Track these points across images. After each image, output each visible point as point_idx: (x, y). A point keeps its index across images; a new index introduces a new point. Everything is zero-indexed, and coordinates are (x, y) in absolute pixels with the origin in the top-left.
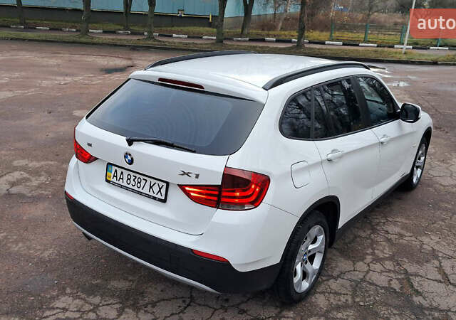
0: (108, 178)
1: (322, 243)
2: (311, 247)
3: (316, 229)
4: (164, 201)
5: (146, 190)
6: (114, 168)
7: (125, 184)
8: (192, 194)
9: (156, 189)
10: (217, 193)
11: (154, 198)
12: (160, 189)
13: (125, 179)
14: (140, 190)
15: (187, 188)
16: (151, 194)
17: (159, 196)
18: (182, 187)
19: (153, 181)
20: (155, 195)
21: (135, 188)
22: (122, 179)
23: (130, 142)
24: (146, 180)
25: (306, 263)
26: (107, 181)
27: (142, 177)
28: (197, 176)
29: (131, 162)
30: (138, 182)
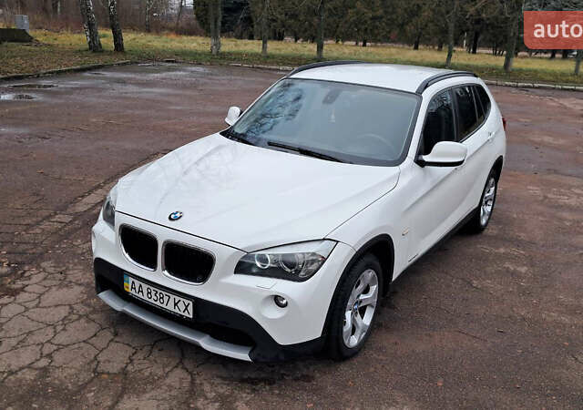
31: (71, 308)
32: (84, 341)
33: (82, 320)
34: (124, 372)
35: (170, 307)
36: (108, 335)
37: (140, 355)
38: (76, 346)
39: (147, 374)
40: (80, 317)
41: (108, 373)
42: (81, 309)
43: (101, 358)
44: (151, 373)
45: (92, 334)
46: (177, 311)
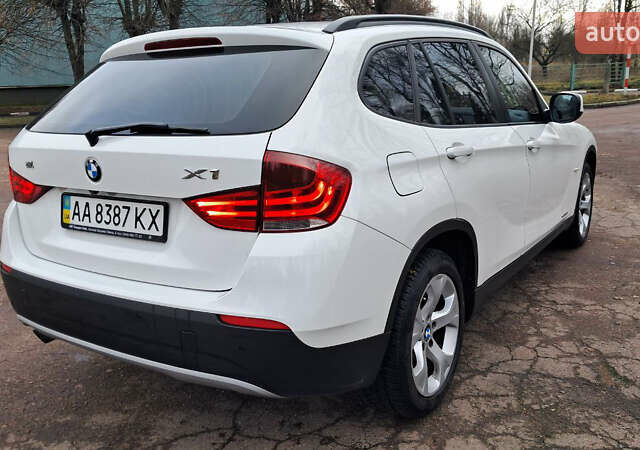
0: (65, 221)
1: (453, 309)
2: (436, 316)
3: (440, 282)
4: (163, 239)
5: (130, 227)
6: (73, 199)
7: (94, 224)
8: (211, 213)
9: (146, 219)
10: (254, 203)
11: (145, 238)
12: (154, 218)
13: (93, 213)
14: (119, 228)
15: (201, 204)
16: (139, 230)
17: (153, 232)
18: (190, 202)
19: (141, 207)
20: (146, 232)
21: (111, 226)
22: (89, 215)
23: (93, 138)
24: (128, 208)
25: (431, 344)
26: (65, 226)
27: (121, 204)
28: (215, 175)
29: (97, 177)
30: (116, 215)
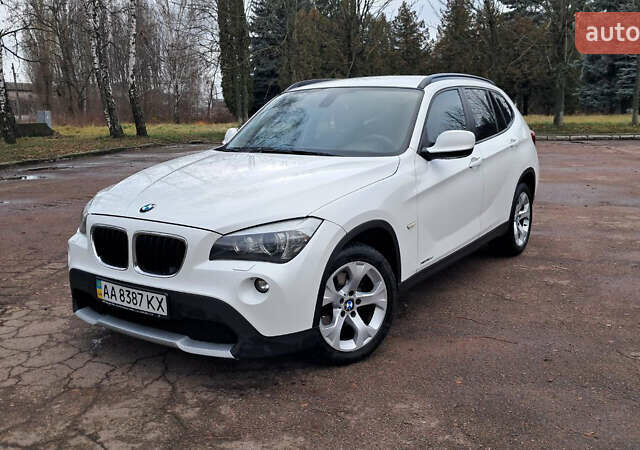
31: (50, 336)
32: (59, 363)
33: (60, 346)
34: (98, 386)
35: (144, 307)
36: (87, 357)
37: (118, 372)
38: (50, 367)
39: (122, 387)
40: (60, 343)
41: (80, 388)
42: (62, 338)
43: (75, 376)
44: (128, 386)
45: (69, 356)
46: (151, 310)
